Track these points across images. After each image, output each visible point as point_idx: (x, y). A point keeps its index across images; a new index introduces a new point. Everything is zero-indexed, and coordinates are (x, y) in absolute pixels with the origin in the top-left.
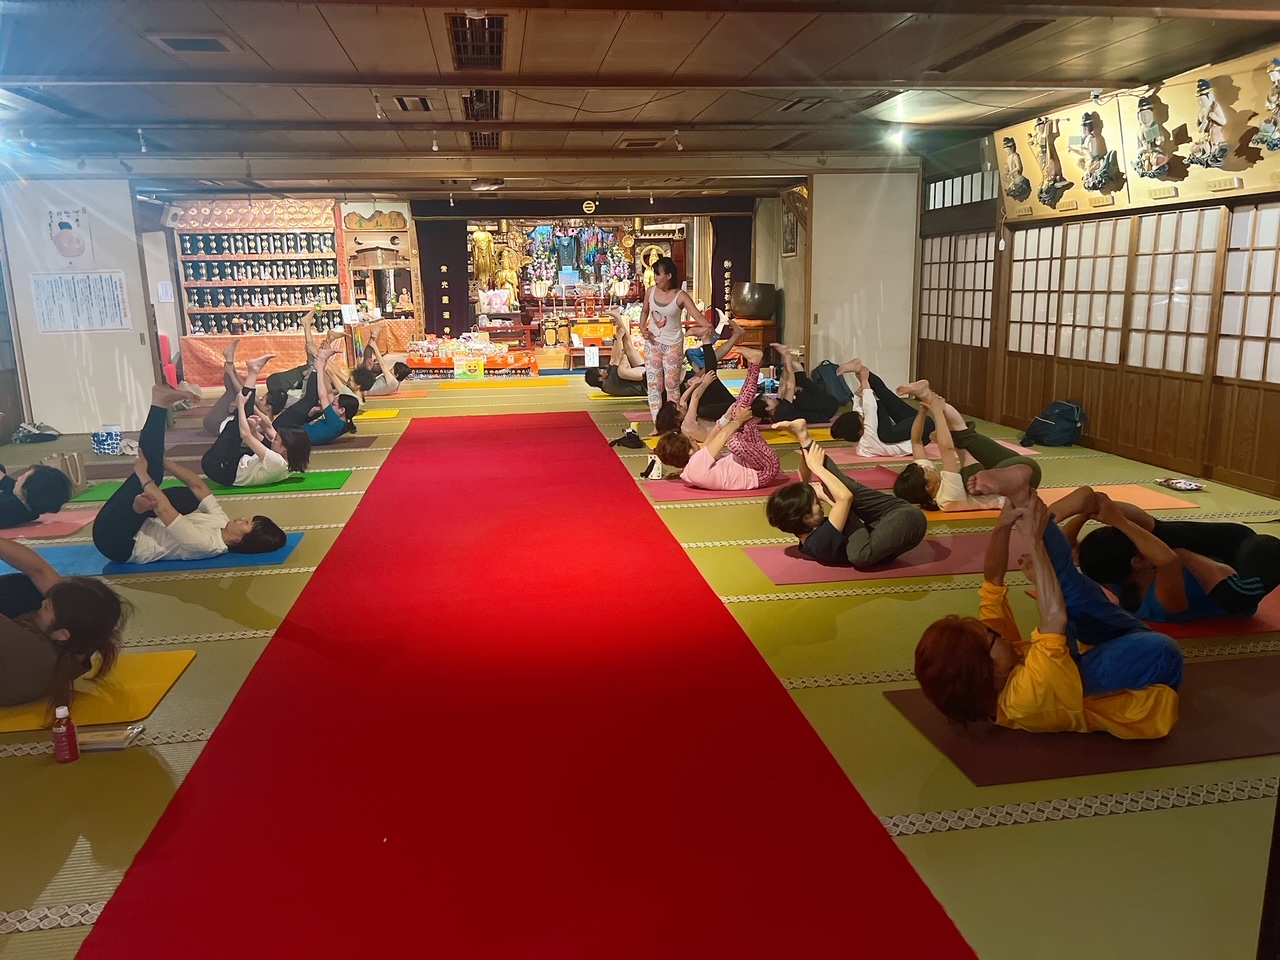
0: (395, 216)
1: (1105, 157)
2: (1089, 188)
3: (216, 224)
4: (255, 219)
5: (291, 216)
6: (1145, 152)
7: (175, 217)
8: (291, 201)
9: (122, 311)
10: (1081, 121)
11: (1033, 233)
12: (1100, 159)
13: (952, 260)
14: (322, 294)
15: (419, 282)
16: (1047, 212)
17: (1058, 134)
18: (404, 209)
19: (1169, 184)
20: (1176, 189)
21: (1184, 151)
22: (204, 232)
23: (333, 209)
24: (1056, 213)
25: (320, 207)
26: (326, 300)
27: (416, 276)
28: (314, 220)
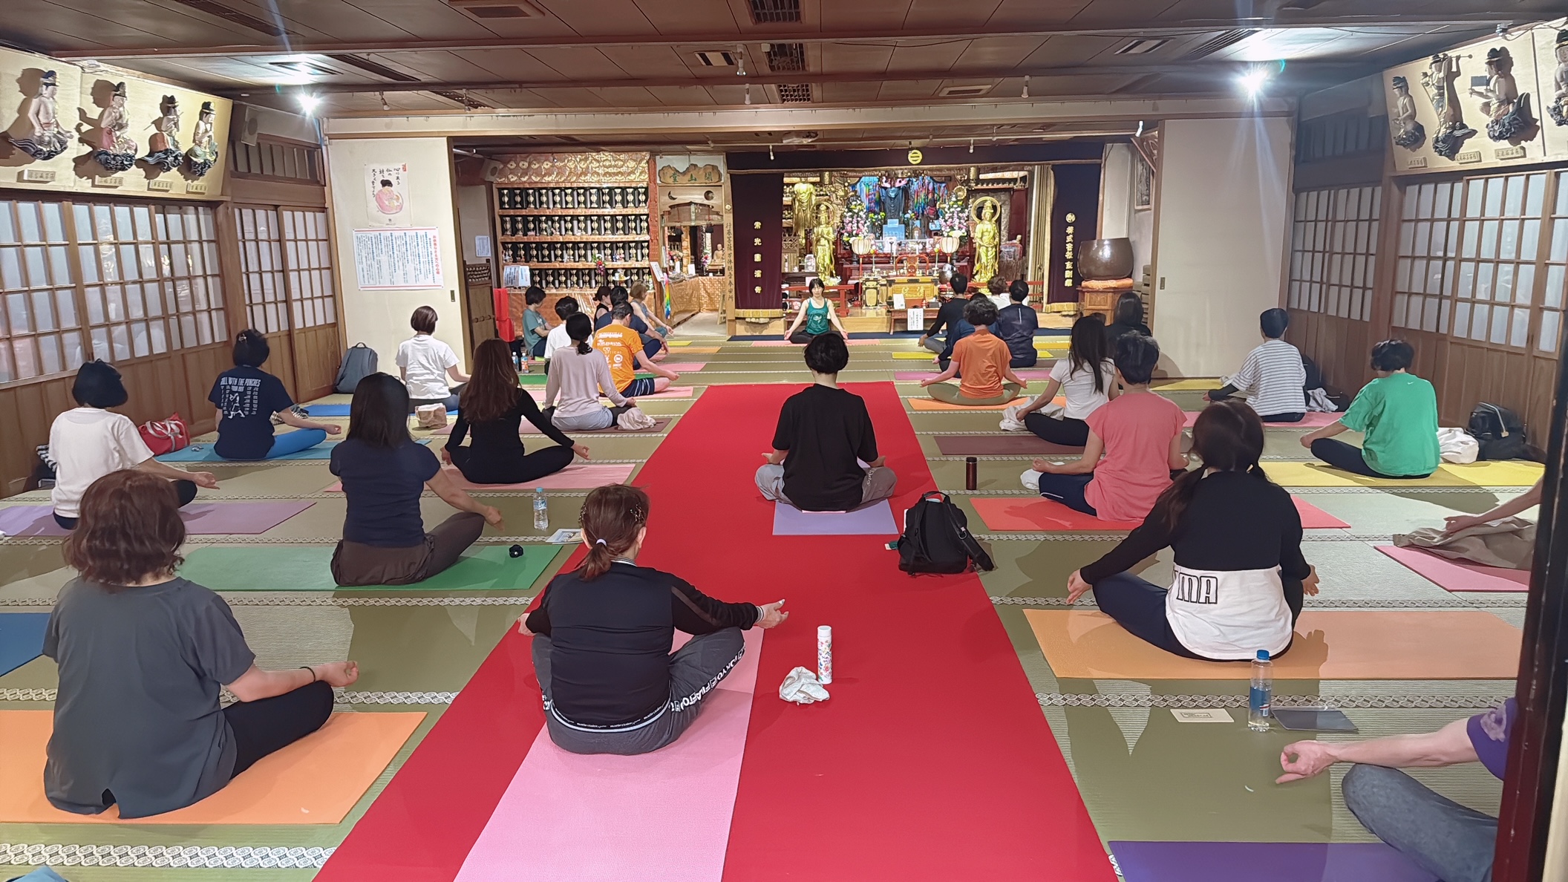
0: (711, 170)
1: (1515, 101)
2: (1496, 138)
3: (533, 178)
4: (571, 172)
5: (606, 170)
6: (1564, 96)
7: (494, 171)
8: (607, 154)
9: (435, 268)
10: (1485, 58)
11: (1427, 189)
12: (1509, 104)
13: (1330, 217)
14: (633, 251)
15: (732, 239)
16: (1445, 164)
17: (1458, 73)
18: (720, 162)
22: (521, 186)
23: (648, 162)
24: (1454, 165)
25: (635, 161)
26: (637, 257)
27: (729, 233)
28: (629, 174)
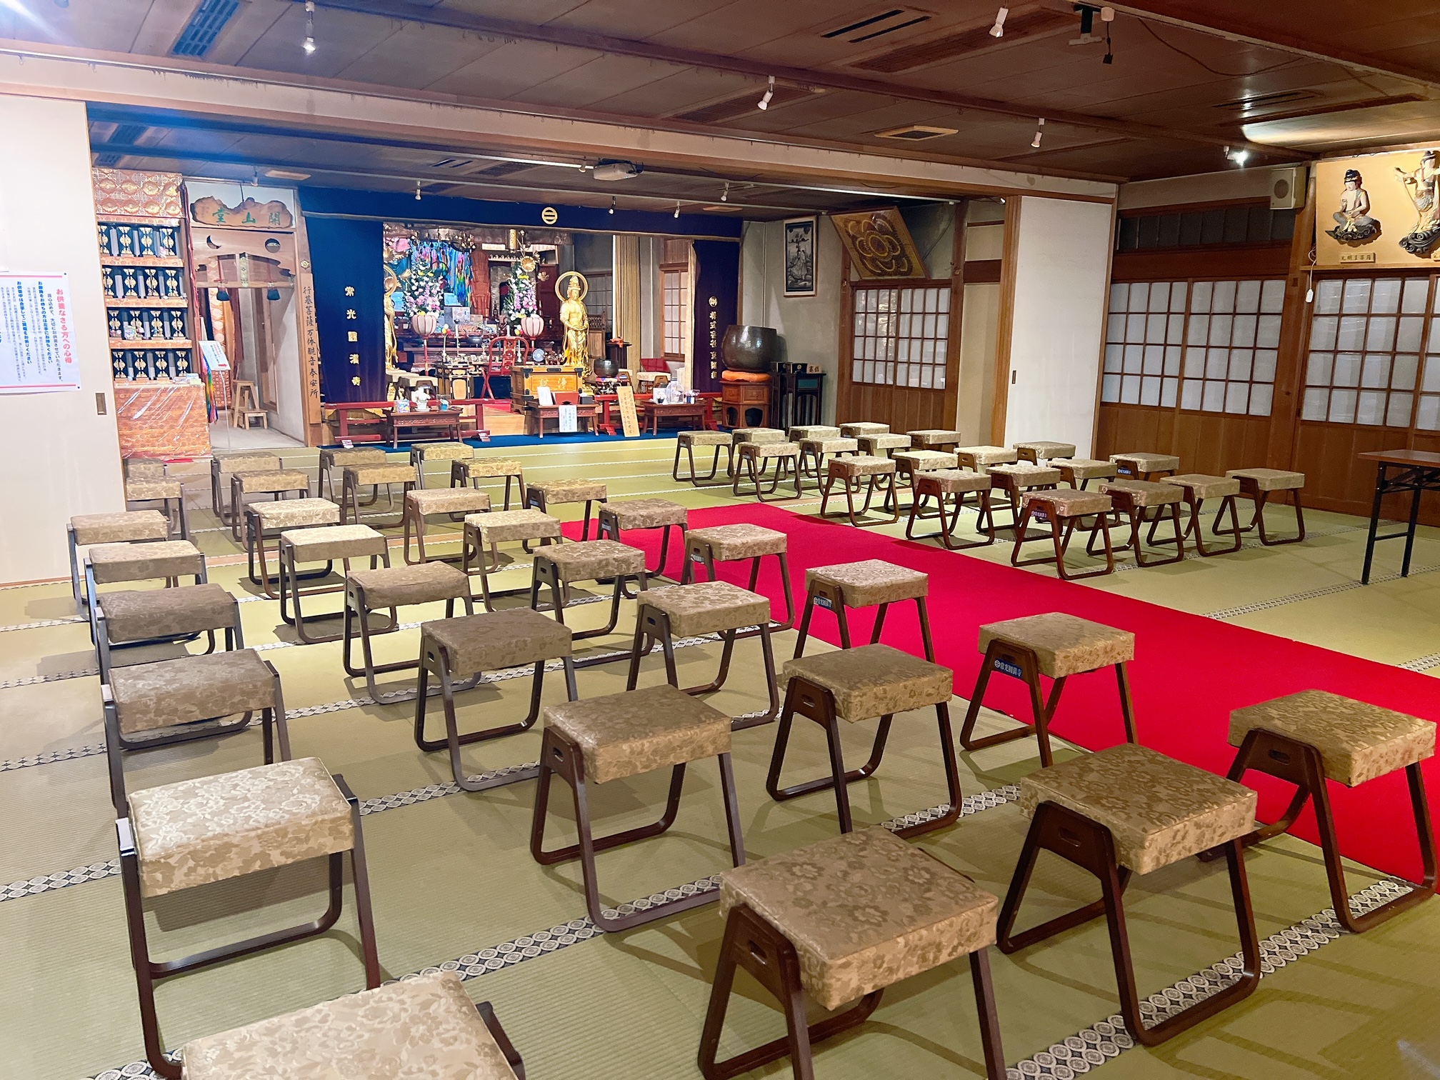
0: (277, 209)
9: (62, 351)
11: (1357, 287)
14: (157, 324)
15: (313, 310)
18: (288, 198)
23: (178, 188)
24: (1425, 263)
25: (156, 184)
26: (164, 334)
27: (308, 301)
28: (146, 205)
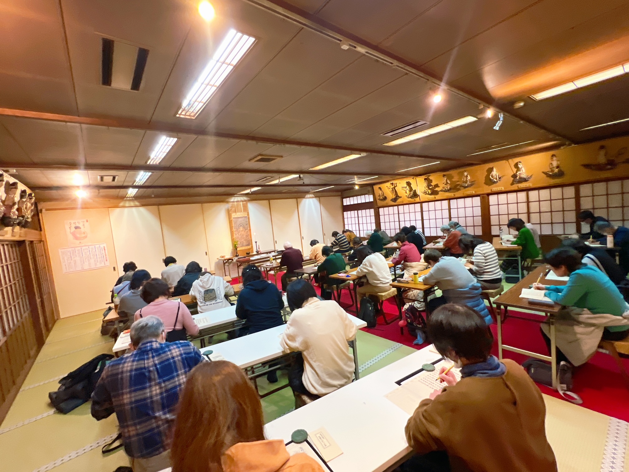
1: (413, 191)
2: (409, 198)
6: (426, 190)
9: (105, 259)
10: (404, 183)
11: (386, 209)
12: (411, 192)
13: (356, 217)
17: (397, 186)
19: (433, 196)
20: (435, 197)
21: (437, 189)
